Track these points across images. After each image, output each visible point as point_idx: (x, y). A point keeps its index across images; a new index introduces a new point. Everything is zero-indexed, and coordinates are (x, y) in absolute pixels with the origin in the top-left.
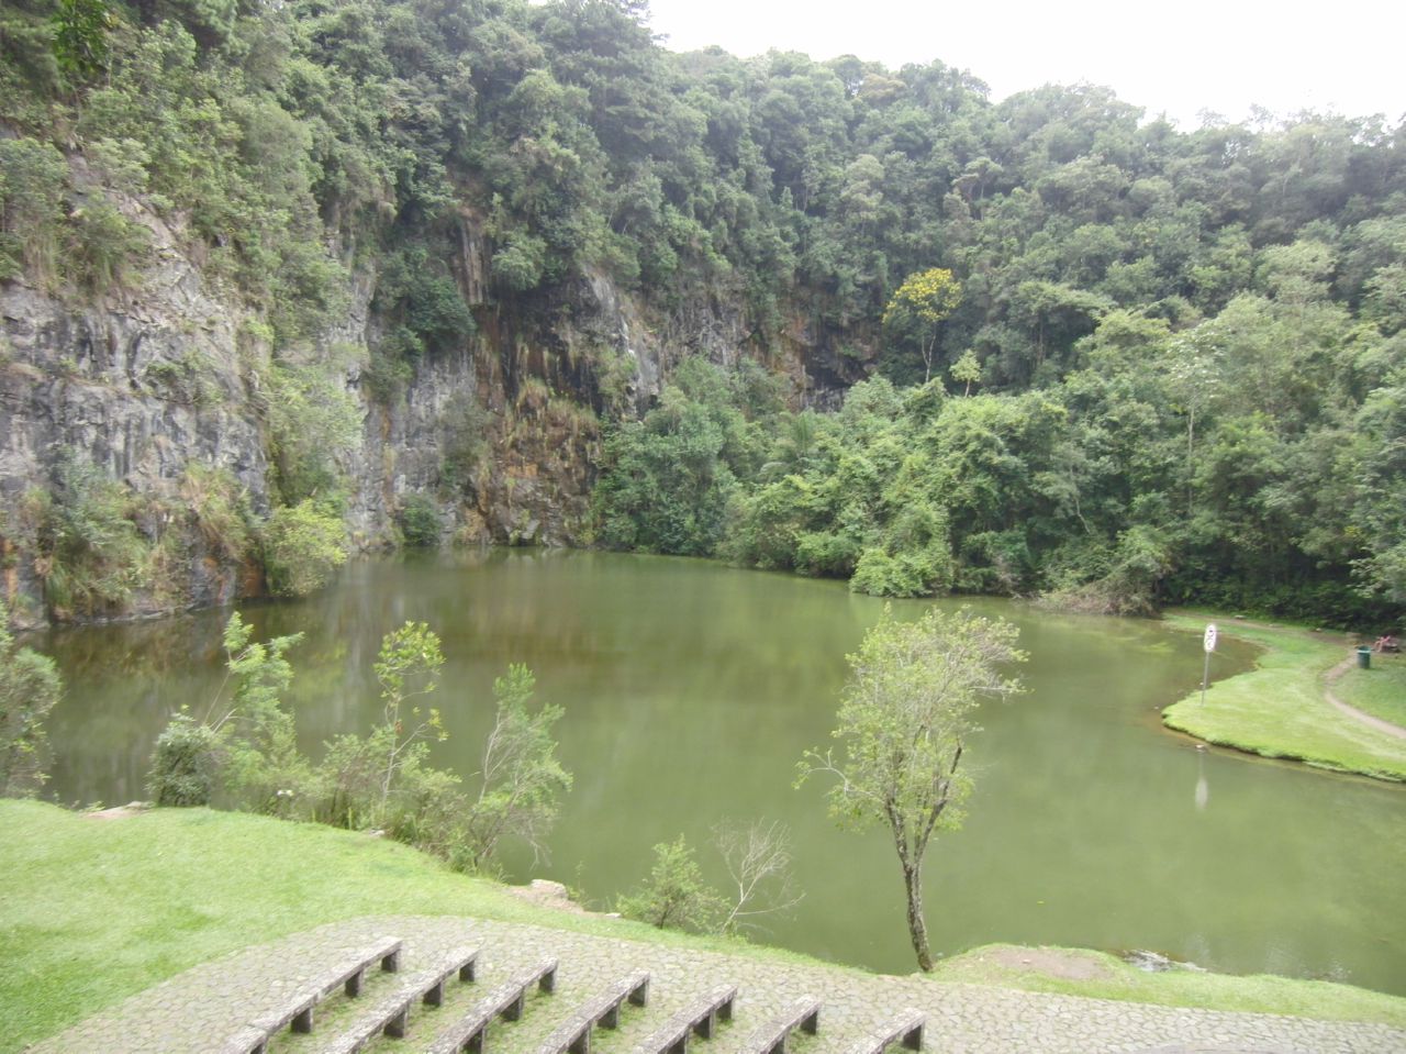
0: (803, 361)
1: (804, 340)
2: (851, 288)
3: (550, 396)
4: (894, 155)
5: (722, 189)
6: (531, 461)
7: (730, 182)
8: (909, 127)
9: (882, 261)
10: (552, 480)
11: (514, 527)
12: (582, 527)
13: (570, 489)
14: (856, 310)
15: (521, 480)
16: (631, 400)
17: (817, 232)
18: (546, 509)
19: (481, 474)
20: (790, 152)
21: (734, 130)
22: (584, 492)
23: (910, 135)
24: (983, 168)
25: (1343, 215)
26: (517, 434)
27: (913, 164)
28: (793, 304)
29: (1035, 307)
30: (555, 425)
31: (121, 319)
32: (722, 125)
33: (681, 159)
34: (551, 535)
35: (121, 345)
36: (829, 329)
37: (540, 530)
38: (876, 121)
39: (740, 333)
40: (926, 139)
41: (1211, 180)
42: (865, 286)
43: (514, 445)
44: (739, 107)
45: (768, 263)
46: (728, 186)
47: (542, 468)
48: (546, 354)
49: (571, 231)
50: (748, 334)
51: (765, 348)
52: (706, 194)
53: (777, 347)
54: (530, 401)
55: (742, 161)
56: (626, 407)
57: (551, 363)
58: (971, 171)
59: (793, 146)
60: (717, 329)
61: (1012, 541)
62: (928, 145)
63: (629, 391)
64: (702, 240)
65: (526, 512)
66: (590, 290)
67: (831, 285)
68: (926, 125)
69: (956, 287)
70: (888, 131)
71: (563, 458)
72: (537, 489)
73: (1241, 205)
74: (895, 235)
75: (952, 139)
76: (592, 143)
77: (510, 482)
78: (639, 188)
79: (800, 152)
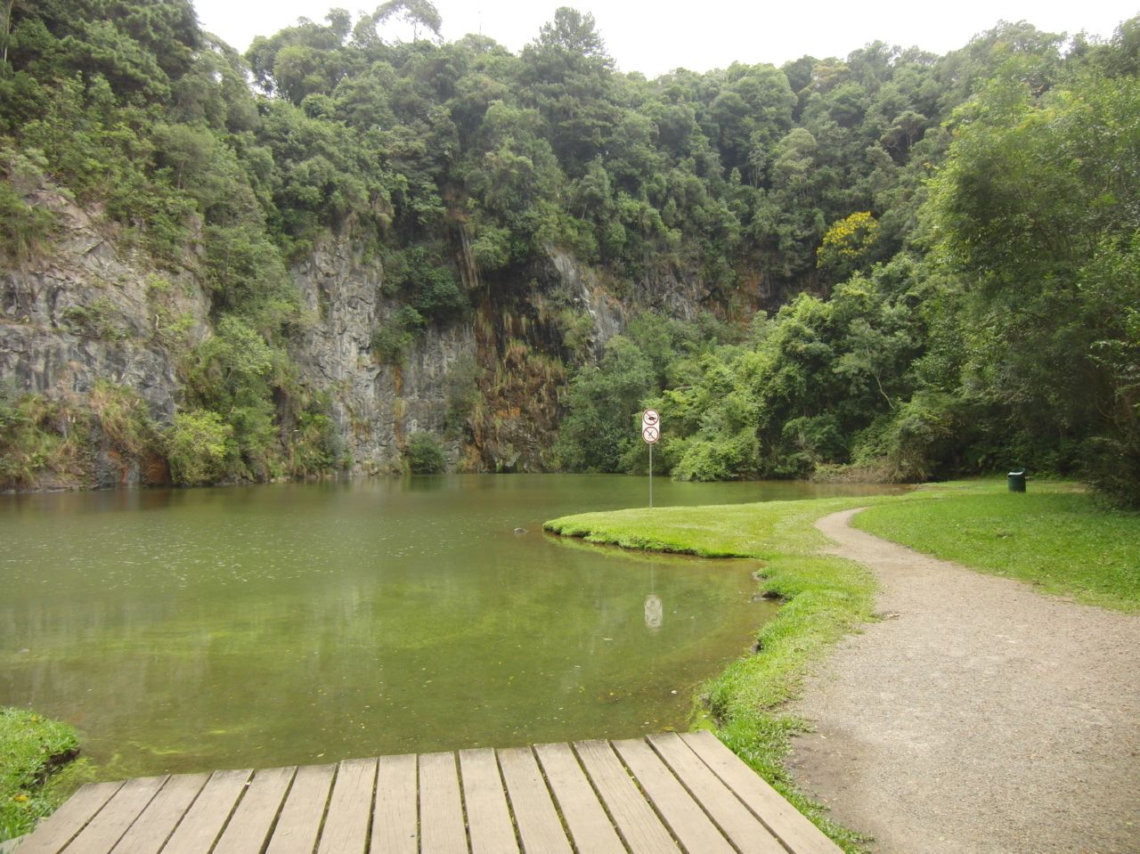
1: (759, 294)
2: (790, 243)
3: (529, 353)
5: (672, 175)
6: (515, 405)
7: (681, 169)
8: (844, 100)
9: (820, 217)
10: (530, 419)
11: (500, 457)
12: (553, 456)
13: (544, 425)
14: (799, 262)
15: (507, 421)
16: (591, 350)
17: (761, 201)
18: (526, 442)
19: (477, 417)
20: (739, 140)
21: (684, 128)
22: (555, 428)
23: (845, 106)
24: (907, 120)
26: (504, 384)
27: (845, 130)
28: (749, 265)
30: (533, 375)
31: (40, 277)
32: (672, 125)
33: (630, 155)
34: (529, 463)
35: (41, 296)
37: (521, 460)
38: (818, 102)
39: (700, 293)
40: (859, 108)
42: (803, 240)
43: (501, 393)
44: (686, 110)
45: (718, 232)
46: (678, 173)
47: (524, 411)
48: (524, 320)
49: (529, 219)
50: (707, 293)
51: (724, 303)
52: (657, 181)
53: (735, 302)
54: (513, 358)
55: (694, 152)
56: (587, 356)
57: (527, 327)
58: (896, 125)
59: (741, 135)
60: (679, 290)
61: (821, 424)
62: (861, 113)
63: (589, 343)
64: (652, 216)
65: (511, 445)
66: (552, 265)
67: (773, 241)
68: (860, 96)
69: (872, 225)
70: (827, 108)
71: (540, 401)
72: (519, 427)
74: (832, 193)
75: (882, 102)
76: (545, 150)
77: (498, 422)
79: (747, 137)
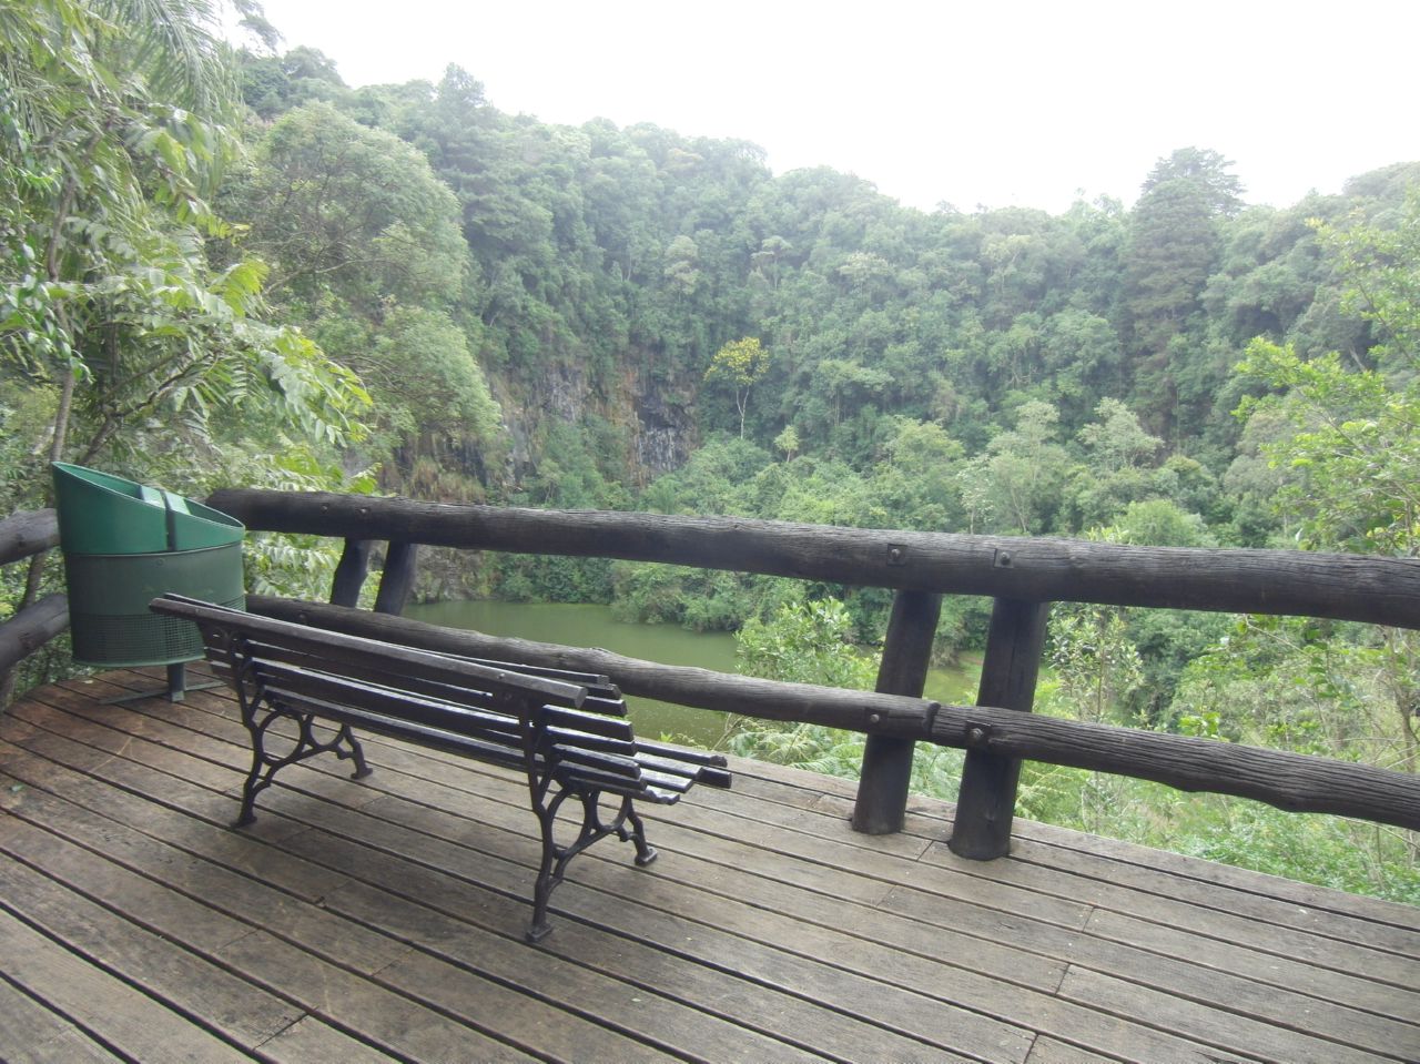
0: (635, 408)
1: (635, 391)
2: (676, 351)
3: (440, 471)
4: (703, 233)
5: (566, 271)
7: (570, 263)
8: (712, 205)
9: (700, 326)
11: (420, 587)
12: (477, 582)
14: (680, 367)
16: (510, 470)
18: (445, 568)
20: (617, 229)
21: (571, 216)
23: (713, 211)
24: (777, 248)
25: (1045, 304)
28: (624, 361)
29: (833, 383)
32: (562, 215)
33: (534, 252)
34: (451, 590)
36: (655, 381)
37: (442, 587)
38: (684, 198)
39: (584, 391)
40: (726, 215)
41: (952, 270)
45: (604, 328)
50: (590, 391)
51: (604, 399)
52: (554, 279)
53: (612, 397)
54: (423, 477)
55: (579, 243)
57: (439, 443)
59: (618, 223)
60: (565, 389)
62: (728, 220)
63: (507, 462)
64: (556, 323)
65: (429, 573)
67: (659, 348)
70: (695, 207)
72: (436, 552)
73: (974, 291)
78: (506, 289)
79: (625, 228)
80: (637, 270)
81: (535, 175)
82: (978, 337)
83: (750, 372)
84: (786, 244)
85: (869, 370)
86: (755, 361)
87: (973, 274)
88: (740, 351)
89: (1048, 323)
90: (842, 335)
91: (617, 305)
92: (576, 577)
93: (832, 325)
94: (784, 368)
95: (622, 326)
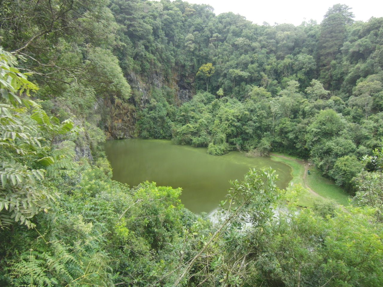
0: (177, 84)
1: (177, 79)
2: (188, 67)
4: (196, 33)
5: (156, 44)
6: (120, 118)
7: (158, 42)
8: (198, 24)
9: (195, 60)
11: (118, 135)
12: (134, 133)
13: (130, 124)
14: (189, 72)
15: (118, 124)
16: (142, 102)
17: (179, 53)
18: (125, 130)
19: (109, 123)
20: (171, 32)
21: (158, 28)
22: (134, 125)
23: (199, 26)
24: (217, 37)
25: (294, 52)
26: (116, 113)
27: (200, 34)
28: (174, 70)
29: (233, 76)
32: (155, 28)
33: (148, 39)
34: (127, 136)
36: (182, 76)
37: (124, 135)
38: (190, 23)
39: (163, 79)
40: (202, 27)
41: (267, 42)
42: (191, 66)
43: (116, 115)
46: (158, 44)
47: (123, 120)
49: (126, 63)
51: (168, 81)
52: (153, 47)
53: (171, 81)
54: (118, 104)
55: (160, 36)
56: (141, 103)
58: (214, 37)
60: (157, 79)
61: (239, 140)
62: (203, 29)
64: (154, 60)
65: (120, 131)
67: (184, 66)
68: (202, 24)
69: (213, 68)
70: (193, 25)
71: (128, 117)
72: (122, 125)
73: (274, 49)
74: (197, 53)
75: (209, 28)
77: (116, 125)
78: (140, 50)
80: (177, 44)
81: (147, 16)
82: (275, 62)
83: (209, 73)
84: (219, 36)
85: (243, 72)
86: (211, 70)
87: (274, 43)
88: (206, 67)
89: (295, 58)
90: (236, 62)
91: (171, 54)
92: (161, 132)
93: (233, 59)
94: (219, 72)
95: (173, 60)
